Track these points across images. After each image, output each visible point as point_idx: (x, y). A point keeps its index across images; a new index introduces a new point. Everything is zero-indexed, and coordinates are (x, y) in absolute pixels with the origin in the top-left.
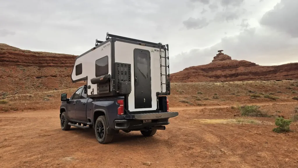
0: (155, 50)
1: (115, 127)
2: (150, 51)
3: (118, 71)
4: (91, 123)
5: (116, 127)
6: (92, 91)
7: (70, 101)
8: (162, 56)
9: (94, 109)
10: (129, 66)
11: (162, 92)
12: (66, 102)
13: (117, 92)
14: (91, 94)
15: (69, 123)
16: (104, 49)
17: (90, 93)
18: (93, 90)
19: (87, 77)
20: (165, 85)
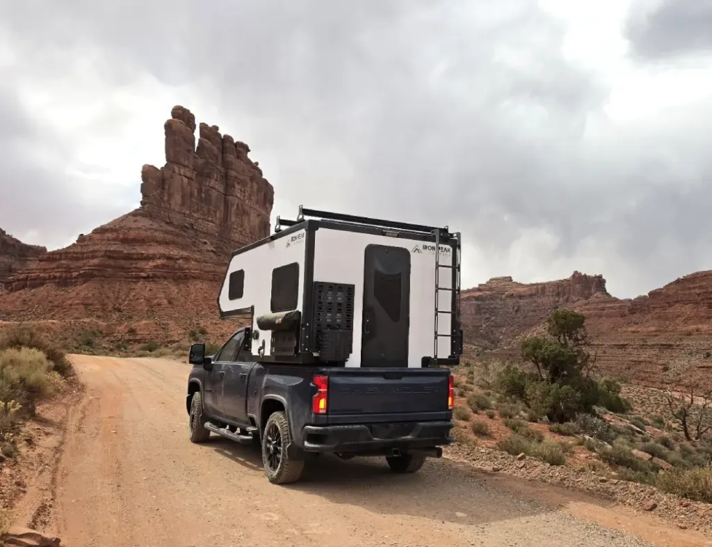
0: (425, 247)
1: (303, 444)
2: (410, 249)
3: (320, 303)
4: (255, 429)
5: (306, 444)
6: (261, 345)
7: (213, 363)
8: (440, 264)
9: (263, 392)
10: (350, 289)
11: (436, 356)
12: (202, 365)
13: (315, 354)
14: (258, 354)
15: (208, 425)
16: (292, 243)
17: (257, 351)
18: (264, 343)
19: (252, 308)
20: (450, 338)
